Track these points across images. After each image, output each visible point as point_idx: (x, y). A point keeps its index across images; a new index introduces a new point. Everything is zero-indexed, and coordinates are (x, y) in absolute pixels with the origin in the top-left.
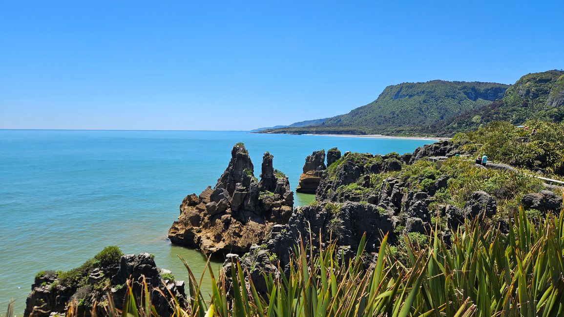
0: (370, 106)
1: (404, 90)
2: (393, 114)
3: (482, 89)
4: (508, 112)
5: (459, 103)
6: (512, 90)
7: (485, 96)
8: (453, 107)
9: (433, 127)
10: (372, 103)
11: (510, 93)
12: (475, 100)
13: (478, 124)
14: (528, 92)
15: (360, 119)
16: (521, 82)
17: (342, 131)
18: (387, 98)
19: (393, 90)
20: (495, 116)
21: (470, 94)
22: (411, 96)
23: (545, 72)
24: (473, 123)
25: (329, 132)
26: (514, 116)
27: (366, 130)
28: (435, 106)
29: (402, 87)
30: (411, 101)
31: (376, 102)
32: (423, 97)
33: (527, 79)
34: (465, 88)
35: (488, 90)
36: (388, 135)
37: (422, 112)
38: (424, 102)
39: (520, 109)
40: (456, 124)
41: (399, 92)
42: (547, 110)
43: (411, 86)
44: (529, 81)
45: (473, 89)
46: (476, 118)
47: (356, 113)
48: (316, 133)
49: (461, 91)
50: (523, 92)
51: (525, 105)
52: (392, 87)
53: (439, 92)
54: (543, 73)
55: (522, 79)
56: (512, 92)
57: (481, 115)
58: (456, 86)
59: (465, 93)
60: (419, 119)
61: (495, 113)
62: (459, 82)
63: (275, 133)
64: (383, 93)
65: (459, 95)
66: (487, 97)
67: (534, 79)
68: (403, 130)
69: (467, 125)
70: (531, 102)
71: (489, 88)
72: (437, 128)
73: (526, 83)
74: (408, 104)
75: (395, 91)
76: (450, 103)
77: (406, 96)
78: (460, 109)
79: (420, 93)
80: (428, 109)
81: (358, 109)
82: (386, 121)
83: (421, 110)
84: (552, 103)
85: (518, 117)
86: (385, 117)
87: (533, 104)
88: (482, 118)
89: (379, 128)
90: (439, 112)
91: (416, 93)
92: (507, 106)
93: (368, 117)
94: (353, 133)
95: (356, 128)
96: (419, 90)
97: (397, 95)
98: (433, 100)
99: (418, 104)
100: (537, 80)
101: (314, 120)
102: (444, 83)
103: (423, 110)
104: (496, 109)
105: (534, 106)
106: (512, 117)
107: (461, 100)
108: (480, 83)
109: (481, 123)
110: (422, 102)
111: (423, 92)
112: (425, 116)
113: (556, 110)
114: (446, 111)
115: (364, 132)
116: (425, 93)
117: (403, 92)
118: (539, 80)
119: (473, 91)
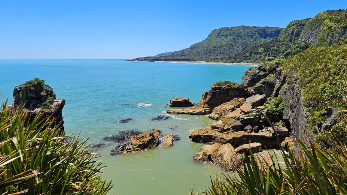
0: (202, 43)
1: (222, 32)
2: (215, 48)
3: (269, 31)
4: (279, 45)
5: (255, 40)
6: (284, 31)
7: (271, 36)
8: (251, 43)
9: (236, 55)
10: (204, 41)
11: (283, 33)
12: (265, 38)
13: (261, 54)
14: (293, 32)
15: (195, 52)
16: (289, 26)
17: (181, 59)
18: (212, 37)
19: (216, 32)
20: (272, 48)
21: (262, 34)
22: (226, 36)
23: (304, 20)
24: (259, 53)
25: (173, 60)
26: (283, 48)
27: (197, 58)
28: (240, 43)
29: (221, 31)
30: (226, 39)
31: (206, 40)
32: (233, 37)
33: (293, 24)
34: (258, 30)
35: (273, 32)
36: (208, 61)
37: (232, 46)
38: (234, 39)
39: (287, 43)
40: (249, 54)
41: (219, 33)
42: (299, 44)
43: (226, 29)
44: (293, 25)
45: (264, 31)
46: (261, 50)
47: (193, 47)
48: (164, 61)
49: (256, 33)
50: (290, 33)
51: (290, 41)
52: (215, 30)
53: (243, 33)
54: (303, 20)
55: (290, 24)
56: (284, 33)
57: (264, 47)
58: (253, 29)
59: (259, 34)
60: (230, 51)
61: (272, 46)
62: (256, 27)
63: (140, 60)
64: (210, 34)
65: (255, 35)
66: (272, 36)
67: (297, 24)
68: (217, 58)
69: (255, 54)
70: (294, 39)
71: (274, 30)
72: (238, 56)
73: (292, 26)
74: (225, 41)
75: (217, 33)
76: (249, 41)
77: (223, 36)
78: (255, 44)
79: (232, 34)
80: (236, 44)
81: (195, 45)
82: (210, 52)
83: (231, 45)
84: (302, 39)
85: (285, 48)
86: (210, 50)
87: (295, 40)
88: (265, 50)
89: (204, 57)
90: (243, 46)
91: (229, 34)
92: (280, 42)
93: (200, 50)
94: (187, 60)
95: (190, 57)
96: (231, 32)
97: (218, 36)
98: (239, 38)
99: (230, 41)
100: (299, 24)
101: (171, 52)
102: (246, 27)
103: (233, 45)
104: (273, 43)
105: (296, 41)
106: (282, 48)
107: (256, 39)
108: (268, 27)
109: (264, 53)
110: (232, 40)
111: (233, 33)
112: (234, 49)
113: (304, 43)
114: (247, 45)
115: (194, 59)
116: (235, 34)
117: (222, 33)
118: (300, 24)
119: (264, 33)
